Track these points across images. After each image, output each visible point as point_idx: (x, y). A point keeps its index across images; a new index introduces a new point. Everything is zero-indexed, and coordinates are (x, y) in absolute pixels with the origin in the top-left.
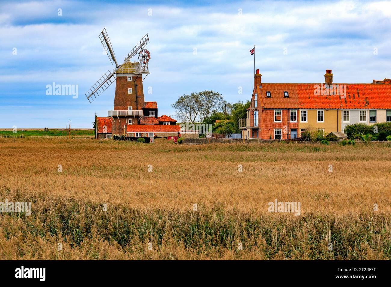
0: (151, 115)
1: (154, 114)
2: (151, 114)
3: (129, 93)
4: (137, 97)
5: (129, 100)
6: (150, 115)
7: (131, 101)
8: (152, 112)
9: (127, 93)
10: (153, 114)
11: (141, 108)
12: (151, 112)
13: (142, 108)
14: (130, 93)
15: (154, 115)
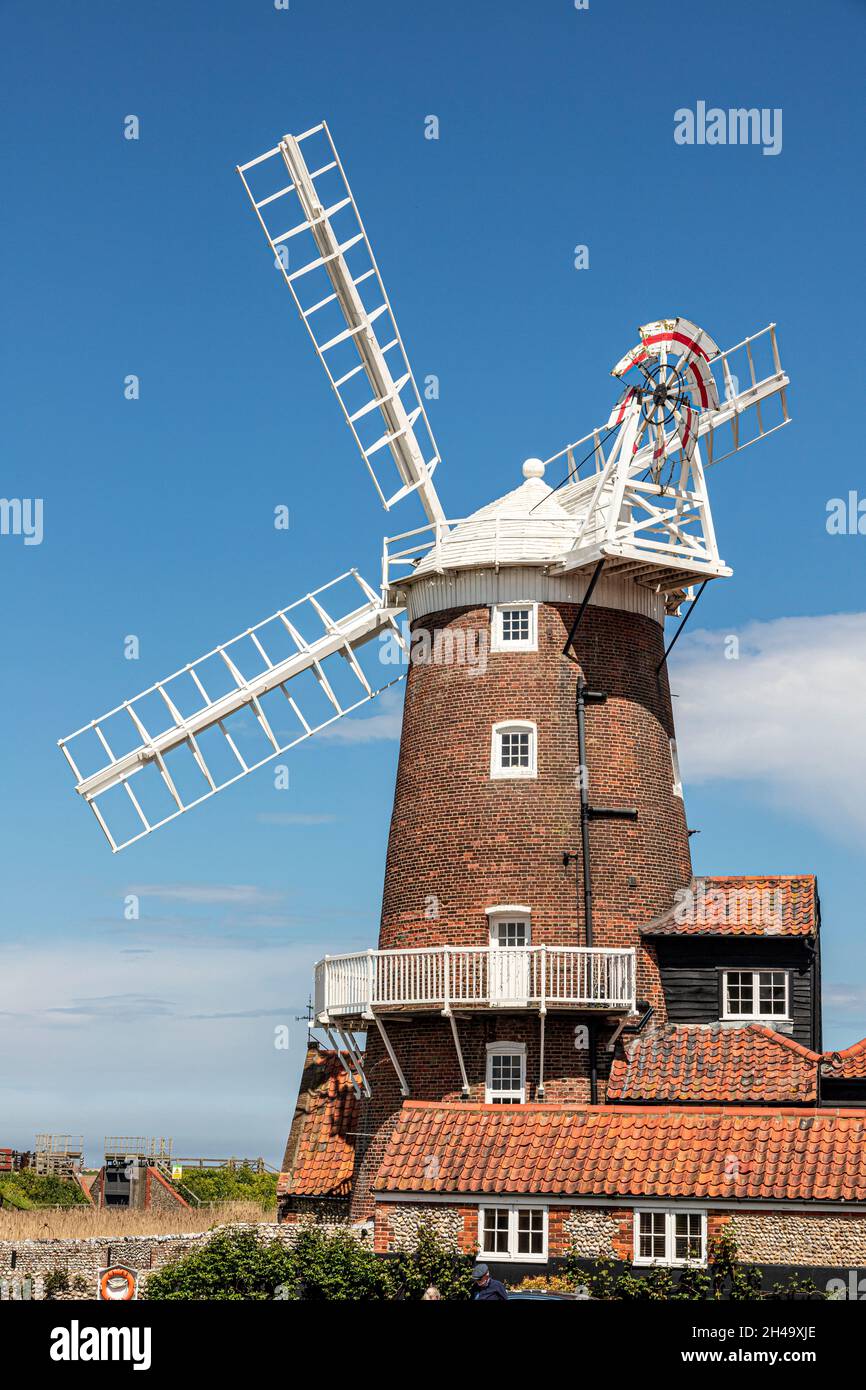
0: (748, 1008)
1: (779, 992)
2: (748, 993)
3: (498, 771)
4: (589, 814)
5: (502, 838)
6: (734, 1009)
7: (521, 853)
8: (756, 978)
9: (486, 771)
10: (765, 993)
11: (631, 927)
12: (748, 979)
13: (649, 927)
14: (515, 772)
15: (779, 1009)
